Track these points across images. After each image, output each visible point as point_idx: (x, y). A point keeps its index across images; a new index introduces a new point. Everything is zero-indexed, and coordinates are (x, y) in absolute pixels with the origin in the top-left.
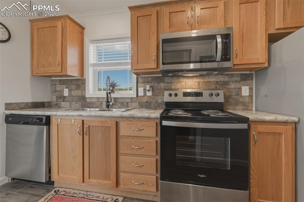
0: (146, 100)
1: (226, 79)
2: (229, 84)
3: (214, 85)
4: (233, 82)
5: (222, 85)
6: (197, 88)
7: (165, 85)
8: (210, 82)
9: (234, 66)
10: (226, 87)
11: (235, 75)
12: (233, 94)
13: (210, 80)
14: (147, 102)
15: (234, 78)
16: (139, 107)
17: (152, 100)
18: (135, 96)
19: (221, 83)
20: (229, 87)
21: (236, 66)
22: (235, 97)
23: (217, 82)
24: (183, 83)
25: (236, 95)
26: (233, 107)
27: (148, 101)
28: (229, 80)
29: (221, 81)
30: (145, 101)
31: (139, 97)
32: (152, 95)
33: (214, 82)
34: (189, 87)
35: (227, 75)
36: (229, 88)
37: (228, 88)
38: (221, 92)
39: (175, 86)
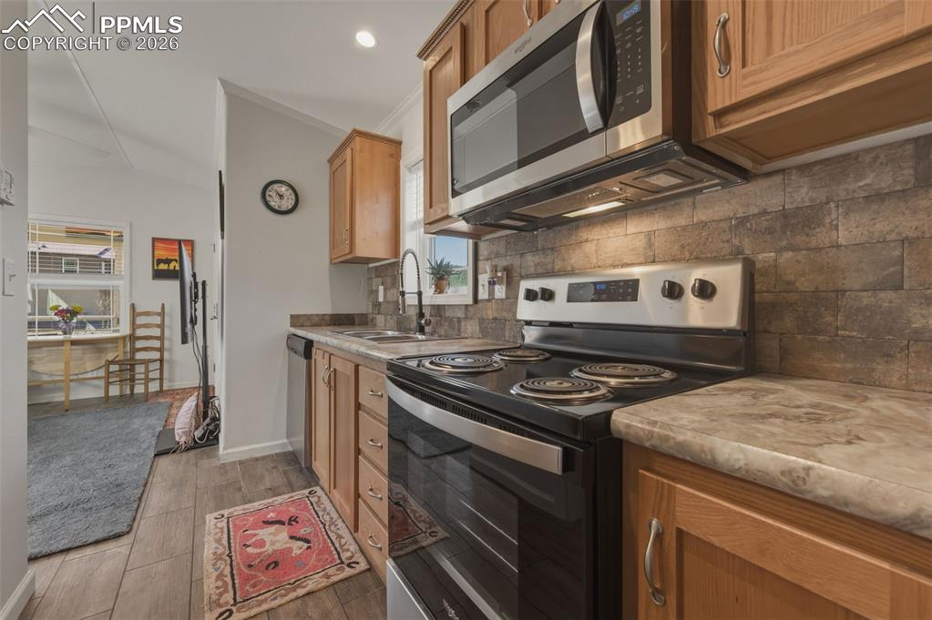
0: (495, 315)
1: (802, 194)
2: (821, 224)
3: (726, 236)
4: (850, 205)
5: (770, 231)
6: (642, 259)
7: (538, 261)
8: (703, 225)
9: (723, 119)
10: (800, 239)
11: (868, 159)
12: (852, 282)
13: (702, 215)
14: (495, 319)
15: (861, 176)
16: (480, 335)
17: (505, 314)
18: (470, 301)
19: (765, 224)
20: (822, 237)
21: (730, 118)
22: (865, 301)
23: (743, 221)
24: (588, 245)
25: (875, 288)
26: (849, 366)
27: (498, 317)
28: (823, 198)
29: (765, 212)
30: (491, 318)
31: (480, 305)
32: (507, 298)
33: (725, 225)
34: (610, 262)
35: (804, 168)
36: (818, 249)
37: (813, 244)
38: (728, 277)
39: (564, 260)
